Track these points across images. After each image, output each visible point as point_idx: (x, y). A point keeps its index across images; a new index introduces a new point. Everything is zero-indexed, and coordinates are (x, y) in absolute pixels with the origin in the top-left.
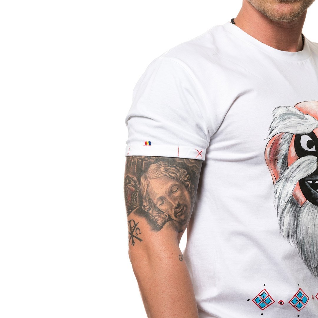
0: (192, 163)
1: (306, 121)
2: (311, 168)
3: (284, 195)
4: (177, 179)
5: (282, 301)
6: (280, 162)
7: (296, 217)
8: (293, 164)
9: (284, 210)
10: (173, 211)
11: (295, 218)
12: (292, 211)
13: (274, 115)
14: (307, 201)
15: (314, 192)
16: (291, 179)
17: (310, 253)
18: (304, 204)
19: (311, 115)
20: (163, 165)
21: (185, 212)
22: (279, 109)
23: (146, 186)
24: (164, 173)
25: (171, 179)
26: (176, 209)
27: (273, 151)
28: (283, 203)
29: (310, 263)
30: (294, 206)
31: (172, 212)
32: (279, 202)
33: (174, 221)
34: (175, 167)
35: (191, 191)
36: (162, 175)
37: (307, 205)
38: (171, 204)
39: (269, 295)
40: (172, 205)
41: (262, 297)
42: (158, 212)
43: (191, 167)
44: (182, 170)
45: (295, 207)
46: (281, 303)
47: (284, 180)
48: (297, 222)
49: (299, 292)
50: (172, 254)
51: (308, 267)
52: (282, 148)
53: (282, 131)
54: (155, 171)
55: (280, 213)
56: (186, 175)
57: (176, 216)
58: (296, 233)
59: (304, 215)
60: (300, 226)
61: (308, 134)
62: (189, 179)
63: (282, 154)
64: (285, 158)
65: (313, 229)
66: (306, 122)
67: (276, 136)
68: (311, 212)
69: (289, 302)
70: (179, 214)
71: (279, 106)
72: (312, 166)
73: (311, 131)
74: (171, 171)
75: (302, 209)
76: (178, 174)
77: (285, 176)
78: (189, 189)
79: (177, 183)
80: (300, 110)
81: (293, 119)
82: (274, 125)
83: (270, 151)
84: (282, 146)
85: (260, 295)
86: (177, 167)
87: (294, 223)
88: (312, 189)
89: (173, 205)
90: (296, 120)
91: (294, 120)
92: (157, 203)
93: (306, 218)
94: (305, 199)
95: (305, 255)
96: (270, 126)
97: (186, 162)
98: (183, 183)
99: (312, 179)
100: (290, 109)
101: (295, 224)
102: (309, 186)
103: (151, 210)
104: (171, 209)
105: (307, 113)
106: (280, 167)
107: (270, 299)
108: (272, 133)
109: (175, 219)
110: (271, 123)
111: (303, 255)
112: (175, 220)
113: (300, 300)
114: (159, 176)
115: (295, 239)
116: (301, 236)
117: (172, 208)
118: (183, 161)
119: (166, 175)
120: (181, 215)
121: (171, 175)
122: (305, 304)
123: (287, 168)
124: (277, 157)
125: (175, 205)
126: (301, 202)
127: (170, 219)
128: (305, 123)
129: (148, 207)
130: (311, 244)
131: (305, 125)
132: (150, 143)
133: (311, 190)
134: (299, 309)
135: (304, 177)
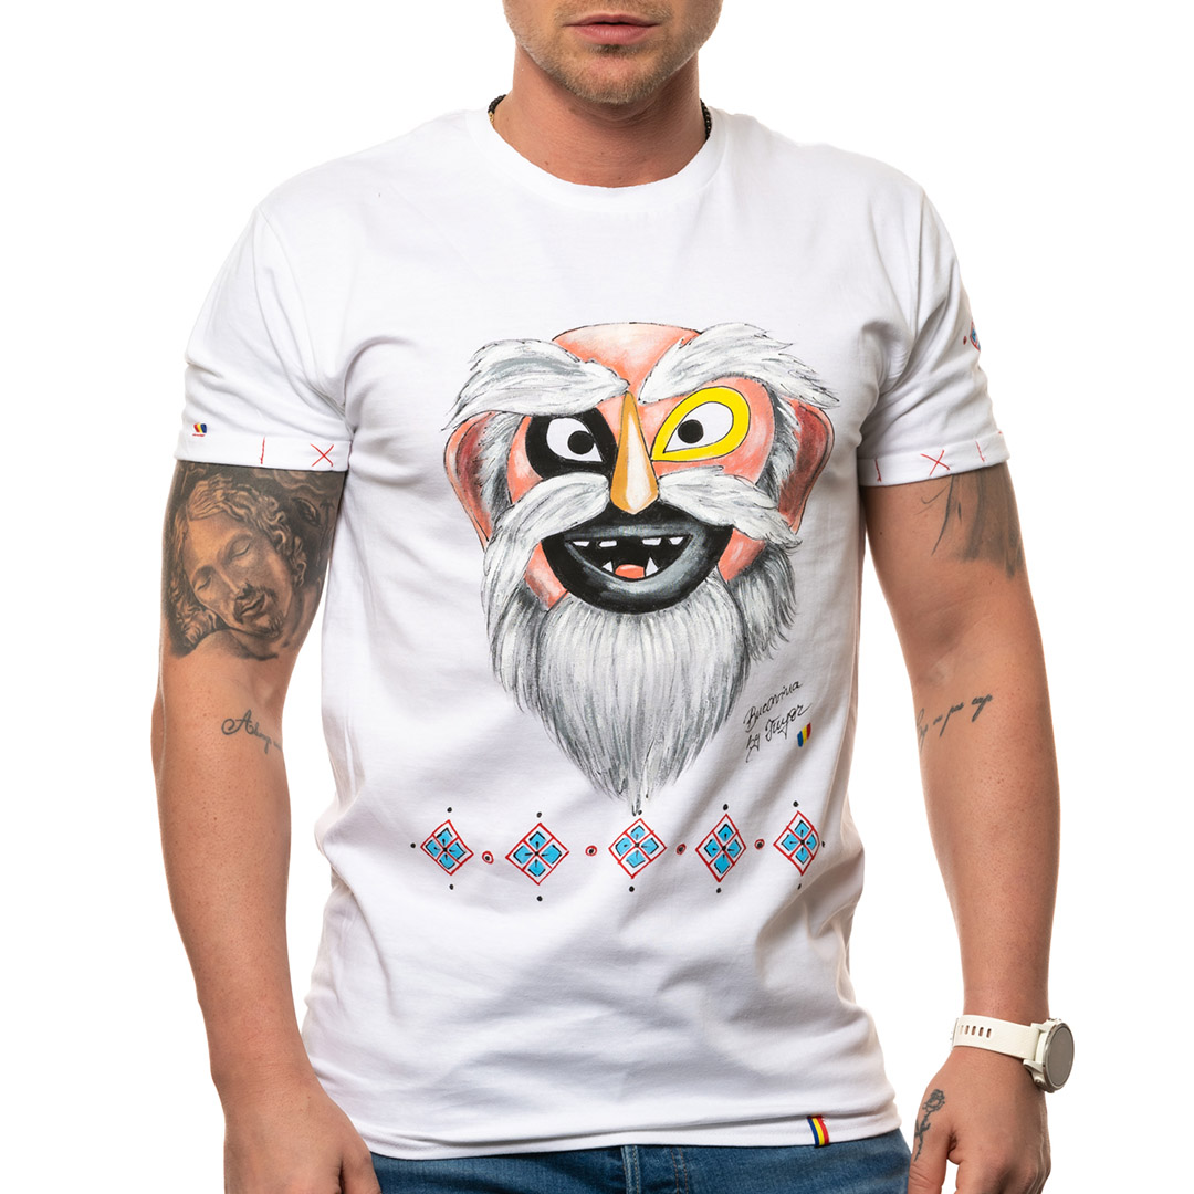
0: (297, 481)
1: (583, 378)
2: (585, 507)
3: (504, 578)
4: (249, 521)
5: (489, 853)
6: (488, 490)
7: (536, 638)
8: (525, 495)
9: (503, 617)
10: (232, 606)
11: (532, 639)
12: (522, 621)
13: (476, 365)
14: (570, 594)
15: (593, 570)
16: (520, 535)
17: (585, 734)
18: (558, 602)
19: (605, 364)
20: (221, 485)
21: (270, 608)
22: (497, 347)
23: (182, 536)
24: (221, 505)
25: (234, 521)
26: (239, 601)
27: (464, 460)
28: (500, 600)
29: (588, 759)
30: (528, 609)
31: (226, 609)
32: (492, 597)
33: (233, 632)
34: (248, 491)
35: (289, 553)
36: (215, 510)
37: (568, 605)
38: (228, 586)
39: (458, 837)
40: (227, 590)
41: (440, 839)
42: (194, 606)
43: (292, 491)
44: (265, 500)
45: (530, 611)
46: (488, 858)
47: (506, 536)
48: (538, 651)
49: (535, 832)
50: (205, 715)
51: (583, 770)
52: (488, 452)
53: (488, 408)
54: (203, 499)
55: (492, 626)
56: (276, 512)
57: (239, 619)
58: (537, 681)
59: (558, 633)
60: (547, 661)
61: (577, 416)
62: (282, 524)
63: (489, 468)
64: (501, 480)
65: (591, 670)
66: (576, 382)
67: (472, 421)
68: (582, 624)
69: (507, 857)
70: (250, 613)
71: (497, 340)
72: (591, 502)
73: (590, 407)
74: (237, 499)
75: (554, 615)
76: (253, 509)
77: (504, 528)
78: (282, 548)
79: (249, 533)
80: (567, 349)
81: (534, 376)
82: (469, 392)
83: (457, 462)
84: (487, 449)
85: (436, 835)
86: (254, 491)
87: (530, 652)
88: (586, 563)
89: (232, 591)
90: (544, 376)
91: (538, 376)
92: (194, 583)
93: (564, 641)
94: (564, 590)
95: (568, 738)
96: (457, 394)
97: (277, 478)
98: (266, 533)
99: (588, 535)
100: (535, 347)
101: (533, 655)
102: (577, 553)
103: (181, 601)
104: (226, 600)
105: (591, 358)
106: (491, 503)
107: (461, 846)
108: (461, 414)
109: (237, 625)
110: (463, 386)
111: (561, 737)
112: (238, 630)
113: (537, 854)
114: (210, 513)
115: (534, 696)
116: (552, 688)
117: (229, 598)
118: (272, 474)
119: (224, 511)
120: (259, 615)
121: (237, 510)
122: (553, 866)
123: (509, 506)
124: (477, 476)
125: (236, 591)
126: (550, 598)
127: (222, 626)
128: (573, 385)
129: (177, 592)
130: (585, 710)
131: (571, 391)
132: (204, 428)
133: (585, 566)
134: (538, 879)
135: (562, 530)
